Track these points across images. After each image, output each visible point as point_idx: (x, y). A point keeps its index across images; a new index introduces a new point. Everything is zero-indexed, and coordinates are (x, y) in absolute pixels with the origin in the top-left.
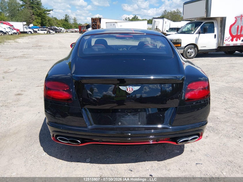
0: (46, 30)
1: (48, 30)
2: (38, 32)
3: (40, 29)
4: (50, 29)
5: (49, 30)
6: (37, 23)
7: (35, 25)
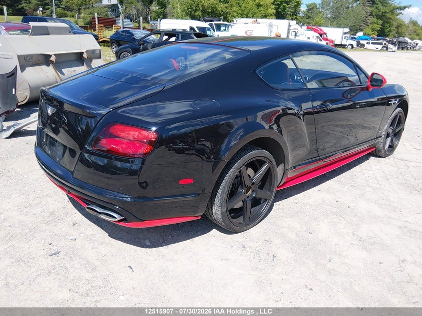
0: (381, 44)
1: (385, 44)
2: (366, 45)
3: (371, 42)
4: (389, 42)
5: (387, 44)
6: (373, 30)
7: (368, 35)
